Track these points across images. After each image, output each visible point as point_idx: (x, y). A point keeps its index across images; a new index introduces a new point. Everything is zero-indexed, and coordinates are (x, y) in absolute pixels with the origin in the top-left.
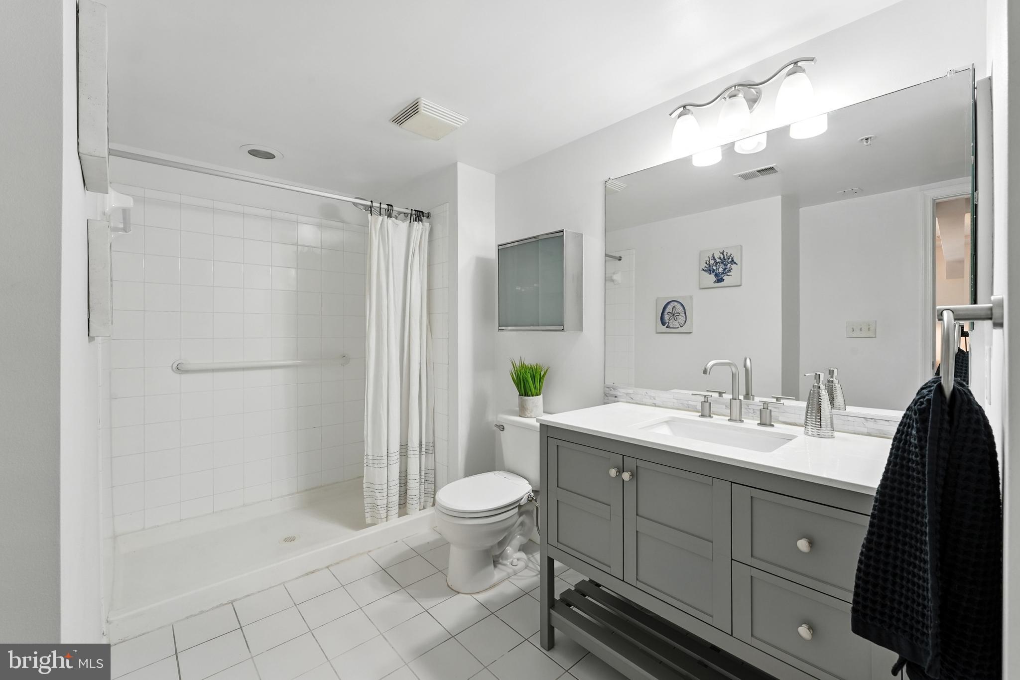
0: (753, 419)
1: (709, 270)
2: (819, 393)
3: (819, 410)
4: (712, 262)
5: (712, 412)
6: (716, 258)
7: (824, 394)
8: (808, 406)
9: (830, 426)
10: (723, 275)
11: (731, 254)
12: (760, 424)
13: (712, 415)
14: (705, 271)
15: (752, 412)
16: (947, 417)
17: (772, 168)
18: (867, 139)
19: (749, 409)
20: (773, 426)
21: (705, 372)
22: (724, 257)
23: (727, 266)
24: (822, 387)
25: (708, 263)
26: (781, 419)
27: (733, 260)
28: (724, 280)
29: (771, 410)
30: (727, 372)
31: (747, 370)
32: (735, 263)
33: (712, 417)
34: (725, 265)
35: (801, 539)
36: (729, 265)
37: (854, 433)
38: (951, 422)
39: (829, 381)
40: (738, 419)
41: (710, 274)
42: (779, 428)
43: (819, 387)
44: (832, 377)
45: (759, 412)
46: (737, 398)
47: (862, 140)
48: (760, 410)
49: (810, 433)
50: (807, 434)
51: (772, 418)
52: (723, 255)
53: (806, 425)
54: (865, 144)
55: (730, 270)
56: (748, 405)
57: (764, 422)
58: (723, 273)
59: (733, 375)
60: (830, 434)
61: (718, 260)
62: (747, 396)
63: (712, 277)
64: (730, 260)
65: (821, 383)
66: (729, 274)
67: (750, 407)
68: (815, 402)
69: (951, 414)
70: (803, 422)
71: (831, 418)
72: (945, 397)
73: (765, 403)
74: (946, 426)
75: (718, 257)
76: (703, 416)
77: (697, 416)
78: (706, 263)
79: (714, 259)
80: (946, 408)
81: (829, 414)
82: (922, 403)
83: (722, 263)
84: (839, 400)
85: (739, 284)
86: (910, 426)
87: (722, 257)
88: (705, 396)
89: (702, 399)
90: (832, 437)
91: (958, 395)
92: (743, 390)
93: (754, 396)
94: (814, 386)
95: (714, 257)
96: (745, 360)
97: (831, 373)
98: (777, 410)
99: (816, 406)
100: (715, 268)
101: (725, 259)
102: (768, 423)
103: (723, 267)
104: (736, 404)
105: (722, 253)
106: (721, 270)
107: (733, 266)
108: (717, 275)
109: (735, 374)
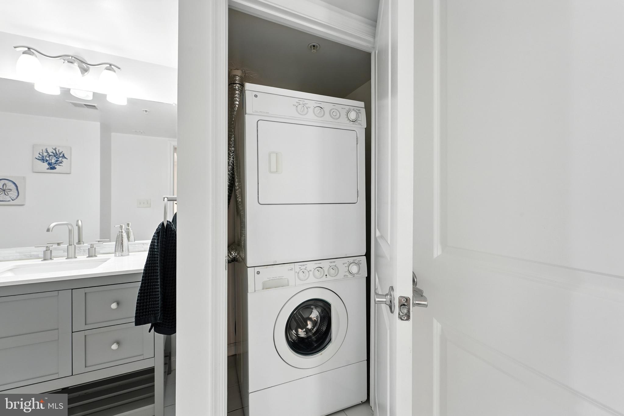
0: (84, 255)
1: (43, 160)
2: (122, 235)
3: (122, 244)
4: (45, 154)
5: (52, 256)
6: (49, 151)
7: (125, 235)
8: (116, 243)
9: (127, 250)
10: (55, 165)
11: (62, 152)
12: (89, 257)
13: (52, 258)
14: (39, 159)
15: (83, 251)
16: (165, 233)
17: (94, 106)
18: (146, 111)
19: (81, 250)
20: (97, 256)
21: (48, 230)
22: (56, 152)
23: (58, 158)
24: (124, 231)
25: (41, 154)
26: (101, 252)
27: (63, 156)
28: (56, 168)
29: (95, 248)
30: (66, 229)
31: (79, 228)
32: (65, 158)
33: (53, 259)
34: (57, 158)
35: (114, 303)
36: (60, 159)
37: (138, 252)
38: (166, 235)
39: (127, 229)
40: (73, 256)
41: (44, 162)
42: (100, 257)
43: (122, 232)
44: (129, 227)
45: (88, 251)
46: (73, 244)
47: (144, 110)
48: (89, 249)
49: (117, 255)
50: (116, 256)
51: (96, 252)
52: (56, 151)
53: (116, 252)
54: (145, 113)
55: (61, 162)
56: (80, 247)
57: (91, 255)
58: (55, 163)
59: (70, 231)
60: (127, 254)
61: (51, 154)
62: (79, 242)
63: (46, 165)
64: (61, 155)
65: (123, 230)
66: (60, 164)
67: (81, 249)
68: (120, 239)
69: (166, 232)
70: (114, 251)
71: (128, 247)
72: (165, 227)
73: (91, 245)
74: (165, 236)
75: (51, 151)
76: (45, 260)
77: (40, 261)
78: (40, 154)
79: (47, 152)
80: (165, 230)
81: (127, 244)
82: (158, 230)
83: (54, 156)
84: (132, 237)
85: (69, 172)
86: (155, 239)
87: (54, 152)
88: (47, 247)
89: (45, 249)
90: (128, 255)
91: (168, 226)
92: (76, 240)
93: (84, 242)
94: (119, 232)
95: (47, 151)
96: (78, 221)
97: (128, 225)
98: (99, 248)
99: (120, 241)
100: (48, 159)
101: (57, 154)
102: (93, 255)
103: (56, 159)
104: (72, 248)
105: (55, 149)
106: (53, 161)
107: (64, 160)
108: (49, 164)
109: (71, 230)
